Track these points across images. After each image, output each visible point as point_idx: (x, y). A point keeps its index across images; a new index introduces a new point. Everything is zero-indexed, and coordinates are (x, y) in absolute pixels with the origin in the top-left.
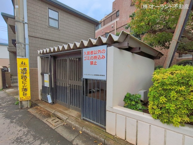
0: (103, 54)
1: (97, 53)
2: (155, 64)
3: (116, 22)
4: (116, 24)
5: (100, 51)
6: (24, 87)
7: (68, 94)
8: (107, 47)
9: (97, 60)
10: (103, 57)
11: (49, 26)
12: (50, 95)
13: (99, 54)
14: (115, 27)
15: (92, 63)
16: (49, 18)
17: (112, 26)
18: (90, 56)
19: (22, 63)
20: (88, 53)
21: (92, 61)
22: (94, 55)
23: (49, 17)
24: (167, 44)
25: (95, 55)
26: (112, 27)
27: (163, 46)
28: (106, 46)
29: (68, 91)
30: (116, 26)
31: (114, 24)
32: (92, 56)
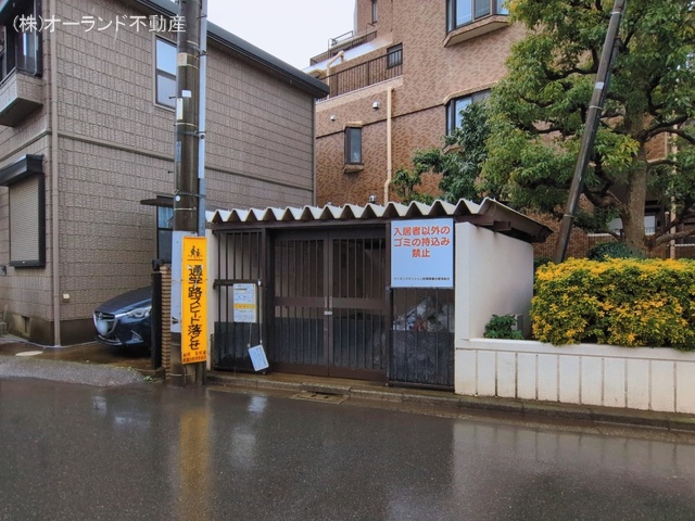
0: (444, 235)
1: (431, 232)
2: (536, 253)
3: (393, 91)
4: (392, 98)
5: (437, 228)
6: (195, 323)
7: (325, 337)
8: (454, 223)
9: (430, 248)
10: (445, 241)
11: (157, 102)
12: (261, 346)
13: (435, 235)
14: (385, 112)
15: (416, 253)
16: (159, 72)
17: (375, 105)
18: (412, 237)
19: (193, 252)
20: (407, 231)
21: (416, 248)
22: (421, 237)
23: (157, 70)
24: (558, 208)
25: (425, 237)
26: (377, 108)
27: (552, 211)
28: (451, 220)
29: (325, 329)
30: (393, 106)
31: (382, 96)
32: (417, 237)
